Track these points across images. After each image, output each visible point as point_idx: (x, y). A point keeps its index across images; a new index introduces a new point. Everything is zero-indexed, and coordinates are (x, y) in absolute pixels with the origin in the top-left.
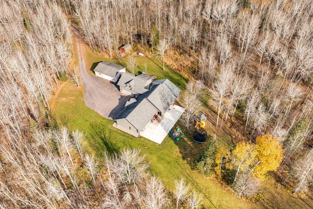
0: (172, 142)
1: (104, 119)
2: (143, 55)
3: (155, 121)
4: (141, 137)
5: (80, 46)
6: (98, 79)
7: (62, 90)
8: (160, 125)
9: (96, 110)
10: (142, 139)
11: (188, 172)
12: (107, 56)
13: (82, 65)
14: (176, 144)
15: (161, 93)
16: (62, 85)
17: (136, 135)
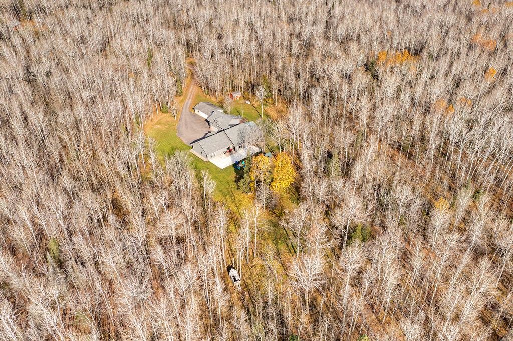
0: (233, 169)
1: (185, 145)
2: (249, 103)
3: (228, 154)
4: (208, 162)
5: (193, 88)
6: (195, 116)
7: (160, 120)
8: (230, 157)
9: (181, 138)
10: (209, 164)
11: (233, 190)
12: (213, 100)
13: (187, 104)
14: (236, 171)
15: (240, 131)
16: (162, 117)
17: (205, 160)
